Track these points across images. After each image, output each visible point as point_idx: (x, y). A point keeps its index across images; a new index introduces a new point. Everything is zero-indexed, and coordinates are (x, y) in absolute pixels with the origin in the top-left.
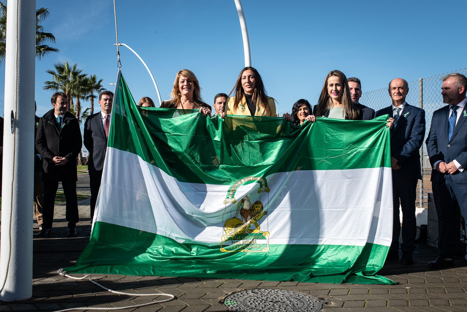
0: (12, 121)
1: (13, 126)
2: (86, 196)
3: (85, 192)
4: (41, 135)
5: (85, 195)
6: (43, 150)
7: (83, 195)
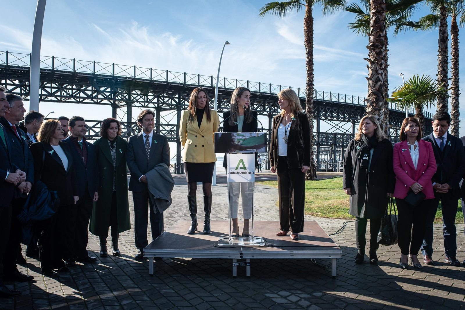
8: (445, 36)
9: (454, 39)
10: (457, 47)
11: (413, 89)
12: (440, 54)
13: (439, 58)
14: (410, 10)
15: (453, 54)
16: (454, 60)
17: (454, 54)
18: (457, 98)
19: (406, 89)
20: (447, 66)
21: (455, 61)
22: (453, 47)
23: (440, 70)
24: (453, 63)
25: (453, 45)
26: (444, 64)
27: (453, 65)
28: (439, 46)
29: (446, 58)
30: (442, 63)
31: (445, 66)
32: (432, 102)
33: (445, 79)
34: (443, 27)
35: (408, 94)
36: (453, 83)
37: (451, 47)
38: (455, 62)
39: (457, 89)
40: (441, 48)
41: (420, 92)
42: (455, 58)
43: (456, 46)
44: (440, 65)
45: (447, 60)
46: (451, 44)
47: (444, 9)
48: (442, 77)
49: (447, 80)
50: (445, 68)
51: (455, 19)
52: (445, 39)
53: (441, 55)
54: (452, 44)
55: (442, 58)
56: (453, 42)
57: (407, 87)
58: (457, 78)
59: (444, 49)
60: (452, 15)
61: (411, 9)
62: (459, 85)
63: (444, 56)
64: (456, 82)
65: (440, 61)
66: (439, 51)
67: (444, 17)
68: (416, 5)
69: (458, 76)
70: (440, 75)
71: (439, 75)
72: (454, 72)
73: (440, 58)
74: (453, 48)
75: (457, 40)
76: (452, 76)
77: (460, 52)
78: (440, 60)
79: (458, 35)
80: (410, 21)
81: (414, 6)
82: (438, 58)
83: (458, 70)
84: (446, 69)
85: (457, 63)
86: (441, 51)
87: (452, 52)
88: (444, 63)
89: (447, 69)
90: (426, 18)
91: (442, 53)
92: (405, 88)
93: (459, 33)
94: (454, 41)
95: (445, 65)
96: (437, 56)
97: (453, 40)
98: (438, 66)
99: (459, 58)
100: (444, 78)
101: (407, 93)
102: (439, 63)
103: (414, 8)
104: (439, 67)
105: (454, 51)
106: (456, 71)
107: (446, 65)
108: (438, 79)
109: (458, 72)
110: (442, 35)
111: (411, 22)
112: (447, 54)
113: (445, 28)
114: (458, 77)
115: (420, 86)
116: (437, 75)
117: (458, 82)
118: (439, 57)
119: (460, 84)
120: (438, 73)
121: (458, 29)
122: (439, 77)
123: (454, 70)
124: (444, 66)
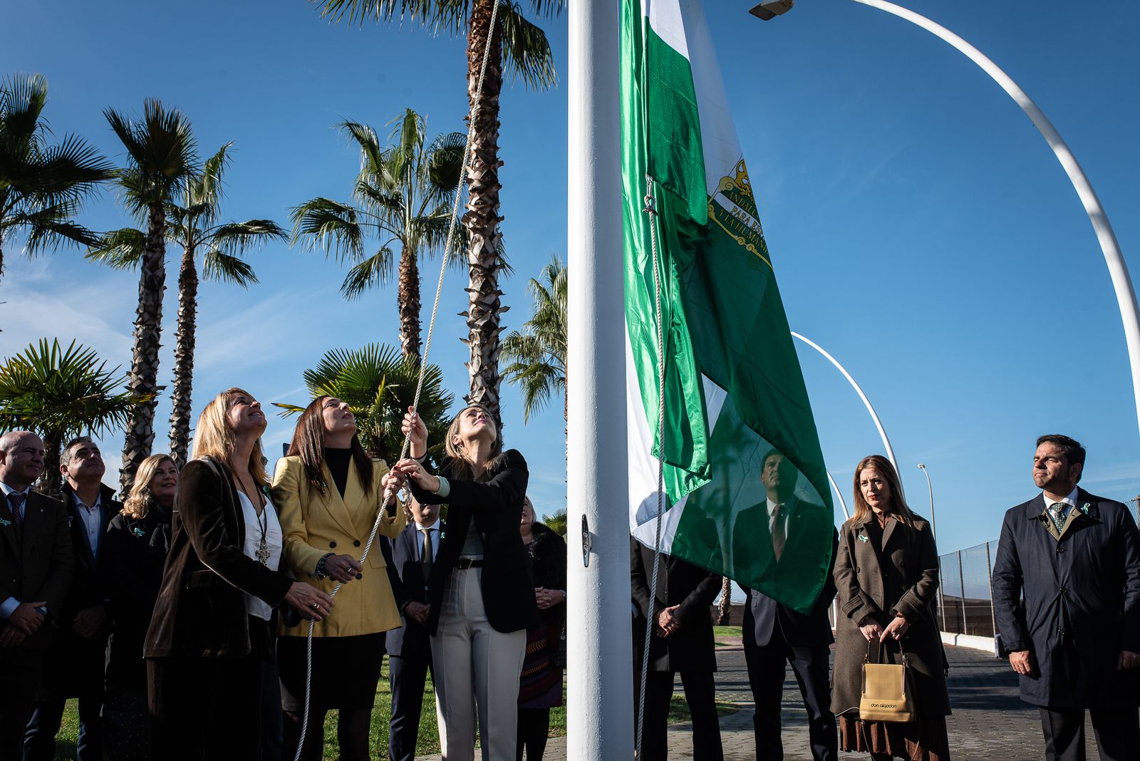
0: (584, 539)
1: (587, 549)
2: (732, 705)
3: (727, 695)
4: (636, 561)
5: (727, 702)
6: (638, 593)
7: (723, 702)
8: (158, 277)
9: (186, 302)
10: (191, 323)
11: (34, 381)
12: (140, 320)
13: (138, 329)
14: (76, 196)
15: (179, 338)
16: (182, 353)
17: (183, 338)
18: (181, 448)
19: (13, 375)
20: (156, 353)
21: (183, 355)
22: (182, 321)
23: (137, 362)
24: (180, 359)
25: (181, 316)
26: (149, 347)
27: (178, 366)
28: (140, 300)
29: (155, 333)
30: (144, 344)
31: (150, 353)
32: (93, 430)
33: (149, 385)
34: (154, 252)
35: (18, 391)
36: (176, 411)
37: (178, 320)
38: (183, 358)
39: (184, 426)
40: (145, 306)
41: (57, 394)
42: (183, 348)
43: (189, 319)
44: (139, 349)
45: (157, 337)
46: (179, 311)
47: (158, 208)
48: (140, 379)
49: (153, 389)
50: (152, 358)
51: (190, 255)
52: (156, 283)
53: (142, 323)
54: (180, 314)
55: (144, 330)
56: (182, 309)
57: (15, 368)
58: (187, 399)
59: (151, 309)
60: (183, 243)
61: (78, 194)
62: (189, 417)
63: (150, 327)
64: (182, 407)
65: (138, 337)
66: (138, 311)
67: (158, 227)
68: (91, 186)
69: (189, 393)
70: (137, 374)
71: (135, 373)
72: (179, 382)
73: (141, 330)
74: (181, 323)
75: (193, 306)
76: (175, 393)
77: (197, 335)
78: (140, 336)
79: (195, 293)
80: (71, 224)
81: (86, 188)
82: (134, 330)
83: (189, 380)
84: (153, 361)
85: (189, 362)
86: (144, 311)
87: (178, 333)
88: (148, 344)
89: (156, 362)
90: (121, 236)
91: (147, 317)
92: (8, 373)
93: (198, 289)
94: (185, 305)
95: (152, 349)
96: (134, 323)
97: (182, 304)
98: (132, 350)
99: (195, 351)
100: (146, 382)
101: (15, 389)
102: (136, 343)
103: (85, 191)
104: (136, 354)
105: (183, 331)
106: (184, 380)
107: (155, 350)
108: (130, 384)
109: (190, 384)
110: (149, 273)
111: (74, 226)
112: (160, 324)
113: (157, 255)
114: (189, 396)
115: (58, 376)
116: (129, 374)
117: (188, 408)
118: (138, 326)
119: (191, 413)
120: (133, 368)
121: (197, 280)
122: (134, 380)
123: (179, 378)
124: (147, 352)
